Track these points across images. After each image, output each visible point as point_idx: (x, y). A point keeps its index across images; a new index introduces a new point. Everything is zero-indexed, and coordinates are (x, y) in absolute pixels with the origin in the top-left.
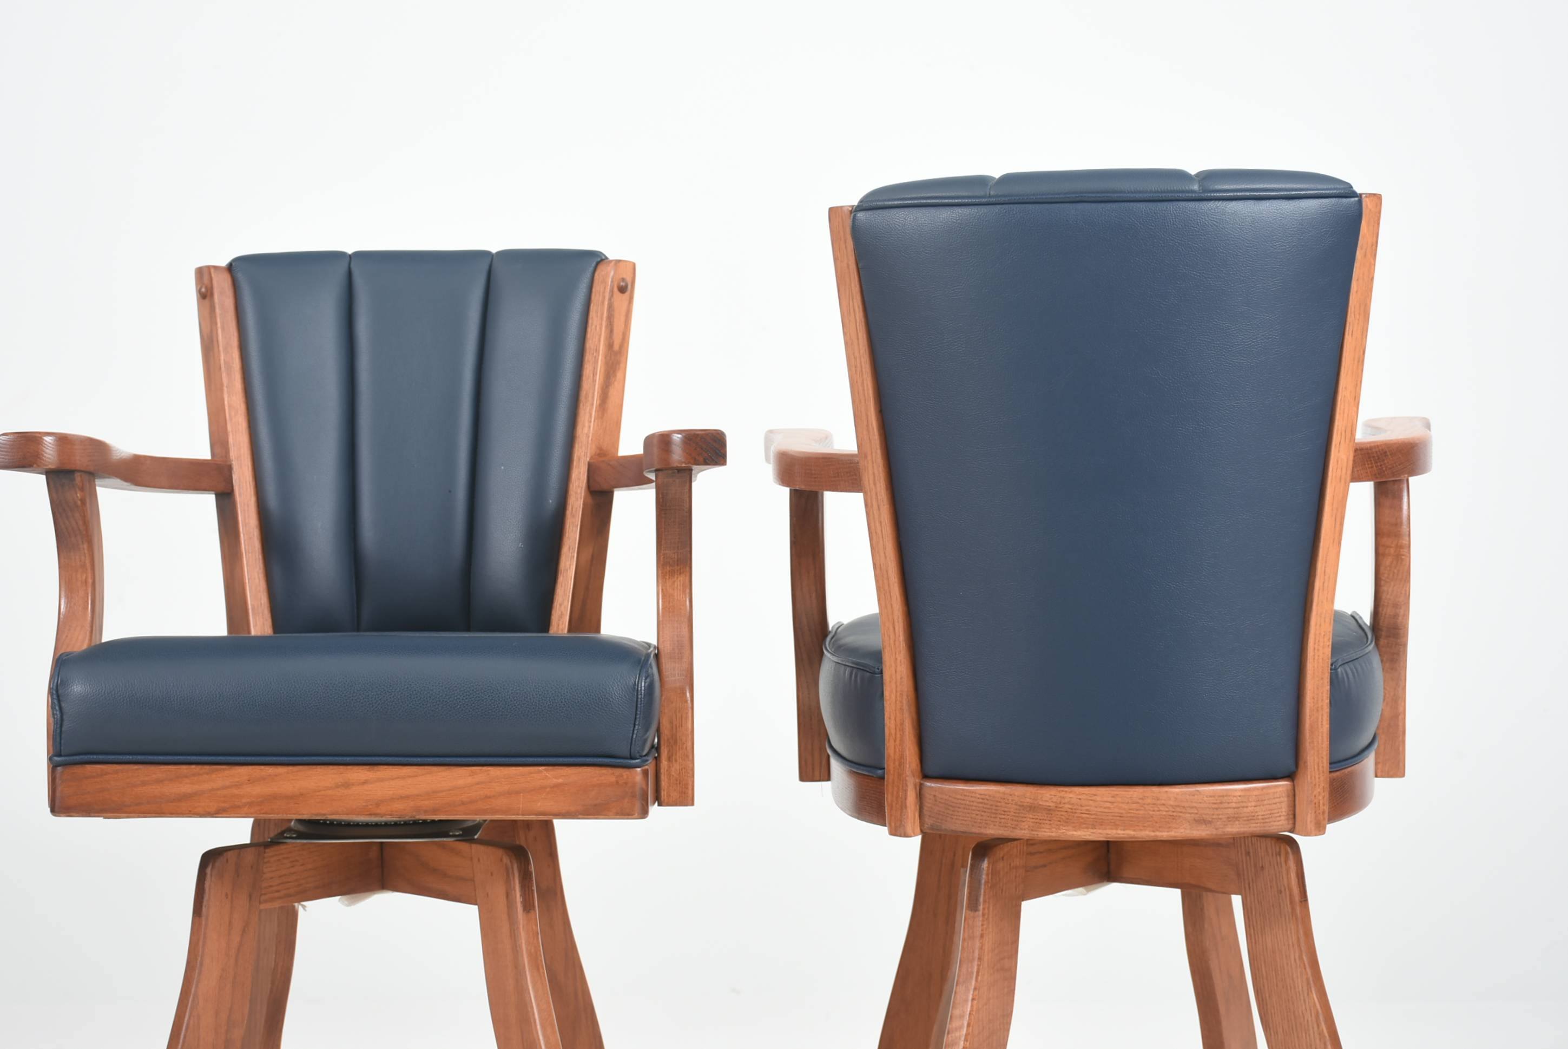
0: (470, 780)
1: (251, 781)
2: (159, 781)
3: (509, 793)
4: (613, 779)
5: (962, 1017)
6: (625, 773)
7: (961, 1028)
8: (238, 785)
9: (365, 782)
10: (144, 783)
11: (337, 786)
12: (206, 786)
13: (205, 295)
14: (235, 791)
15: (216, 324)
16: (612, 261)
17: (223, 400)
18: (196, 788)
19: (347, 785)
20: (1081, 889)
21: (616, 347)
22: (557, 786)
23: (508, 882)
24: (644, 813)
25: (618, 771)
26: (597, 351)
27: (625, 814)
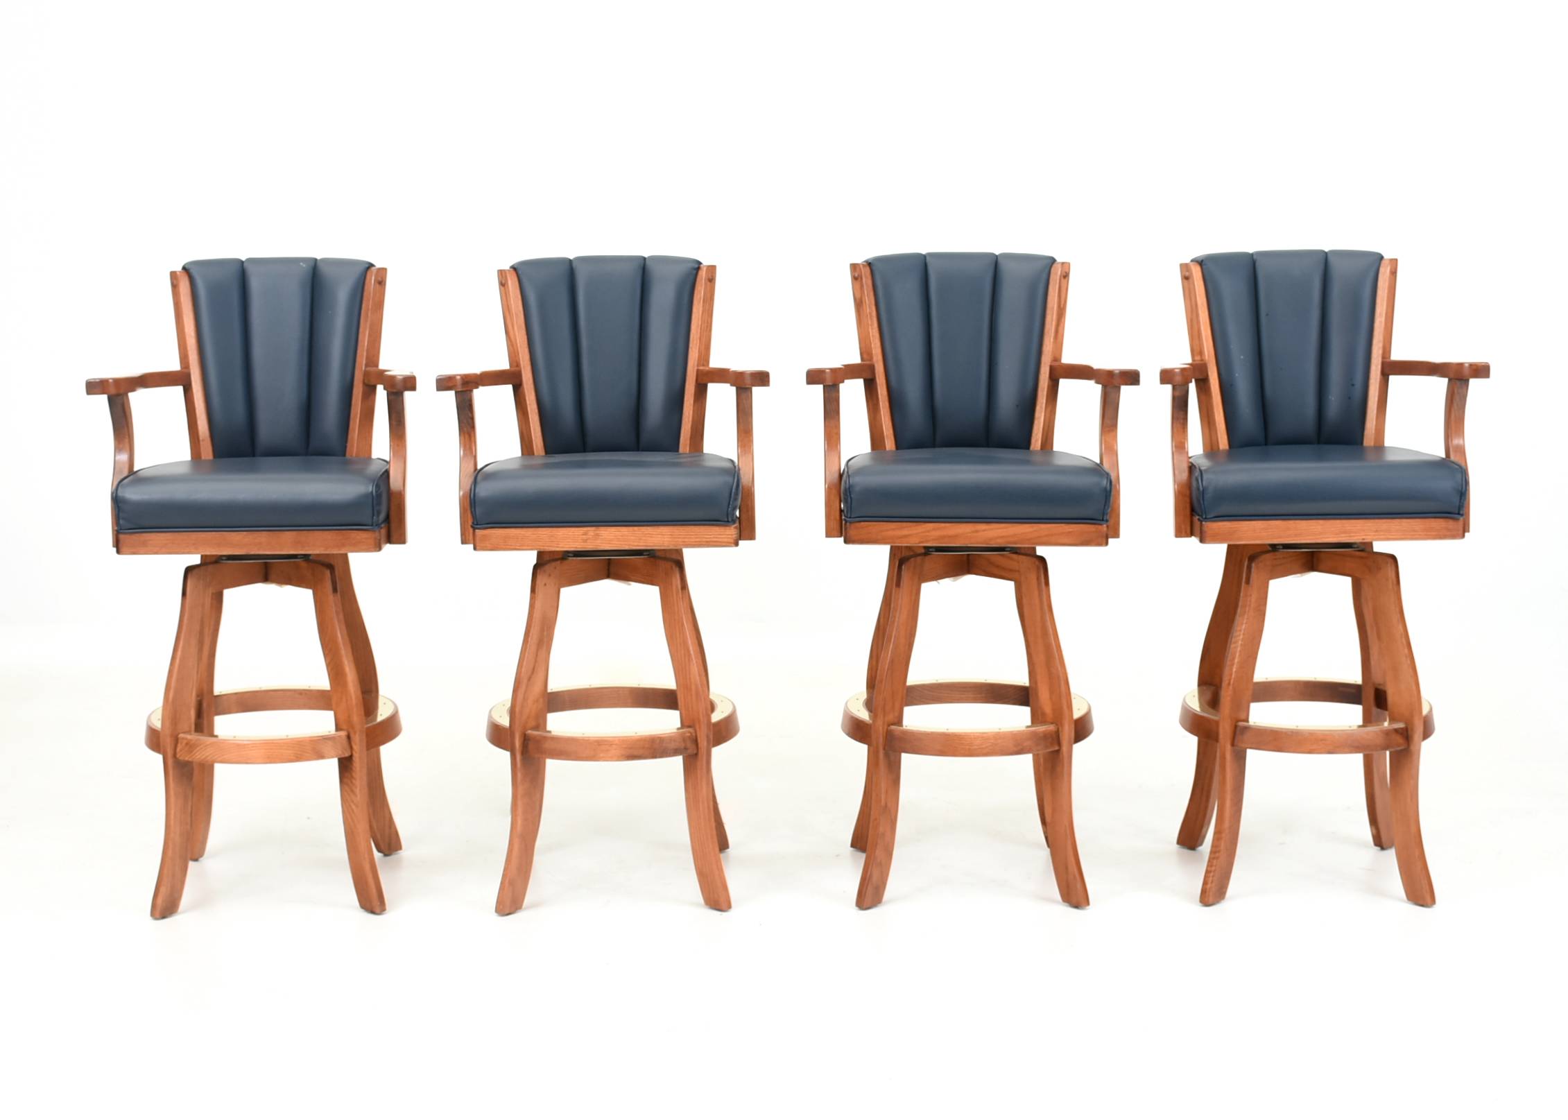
0: (1031, 530)
1: (934, 529)
2: (893, 529)
3: (1046, 536)
4: (1094, 530)
5: (1240, 631)
6: (1100, 527)
7: (1240, 635)
8: (928, 531)
9: (984, 530)
10: (887, 530)
11: (973, 532)
12: (915, 532)
13: (856, 278)
14: (927, 534)
15: (864, 293)
16: (1060, 263)
17: (869, 333)
18: (910, 532)
19: (977, 531)
20: (1299, 575)
21: (1062, 306)
22: (1070, 532)
23: (1038, 572)
24: (1107, 544)
25: (1097, 526)
26: (1053, 308)
27: (1099, 544)
